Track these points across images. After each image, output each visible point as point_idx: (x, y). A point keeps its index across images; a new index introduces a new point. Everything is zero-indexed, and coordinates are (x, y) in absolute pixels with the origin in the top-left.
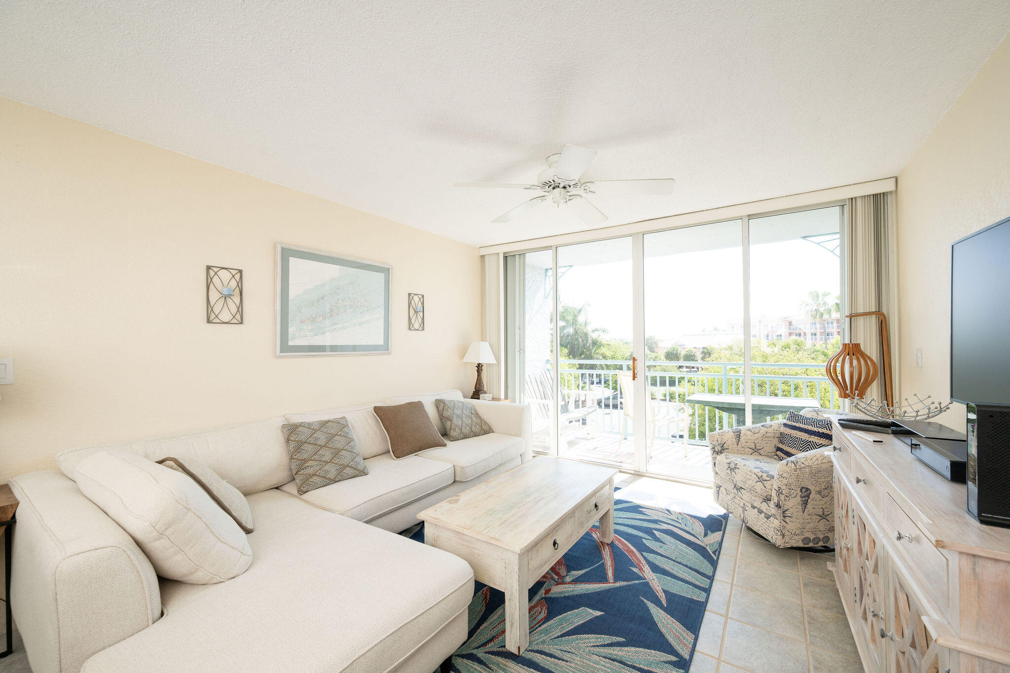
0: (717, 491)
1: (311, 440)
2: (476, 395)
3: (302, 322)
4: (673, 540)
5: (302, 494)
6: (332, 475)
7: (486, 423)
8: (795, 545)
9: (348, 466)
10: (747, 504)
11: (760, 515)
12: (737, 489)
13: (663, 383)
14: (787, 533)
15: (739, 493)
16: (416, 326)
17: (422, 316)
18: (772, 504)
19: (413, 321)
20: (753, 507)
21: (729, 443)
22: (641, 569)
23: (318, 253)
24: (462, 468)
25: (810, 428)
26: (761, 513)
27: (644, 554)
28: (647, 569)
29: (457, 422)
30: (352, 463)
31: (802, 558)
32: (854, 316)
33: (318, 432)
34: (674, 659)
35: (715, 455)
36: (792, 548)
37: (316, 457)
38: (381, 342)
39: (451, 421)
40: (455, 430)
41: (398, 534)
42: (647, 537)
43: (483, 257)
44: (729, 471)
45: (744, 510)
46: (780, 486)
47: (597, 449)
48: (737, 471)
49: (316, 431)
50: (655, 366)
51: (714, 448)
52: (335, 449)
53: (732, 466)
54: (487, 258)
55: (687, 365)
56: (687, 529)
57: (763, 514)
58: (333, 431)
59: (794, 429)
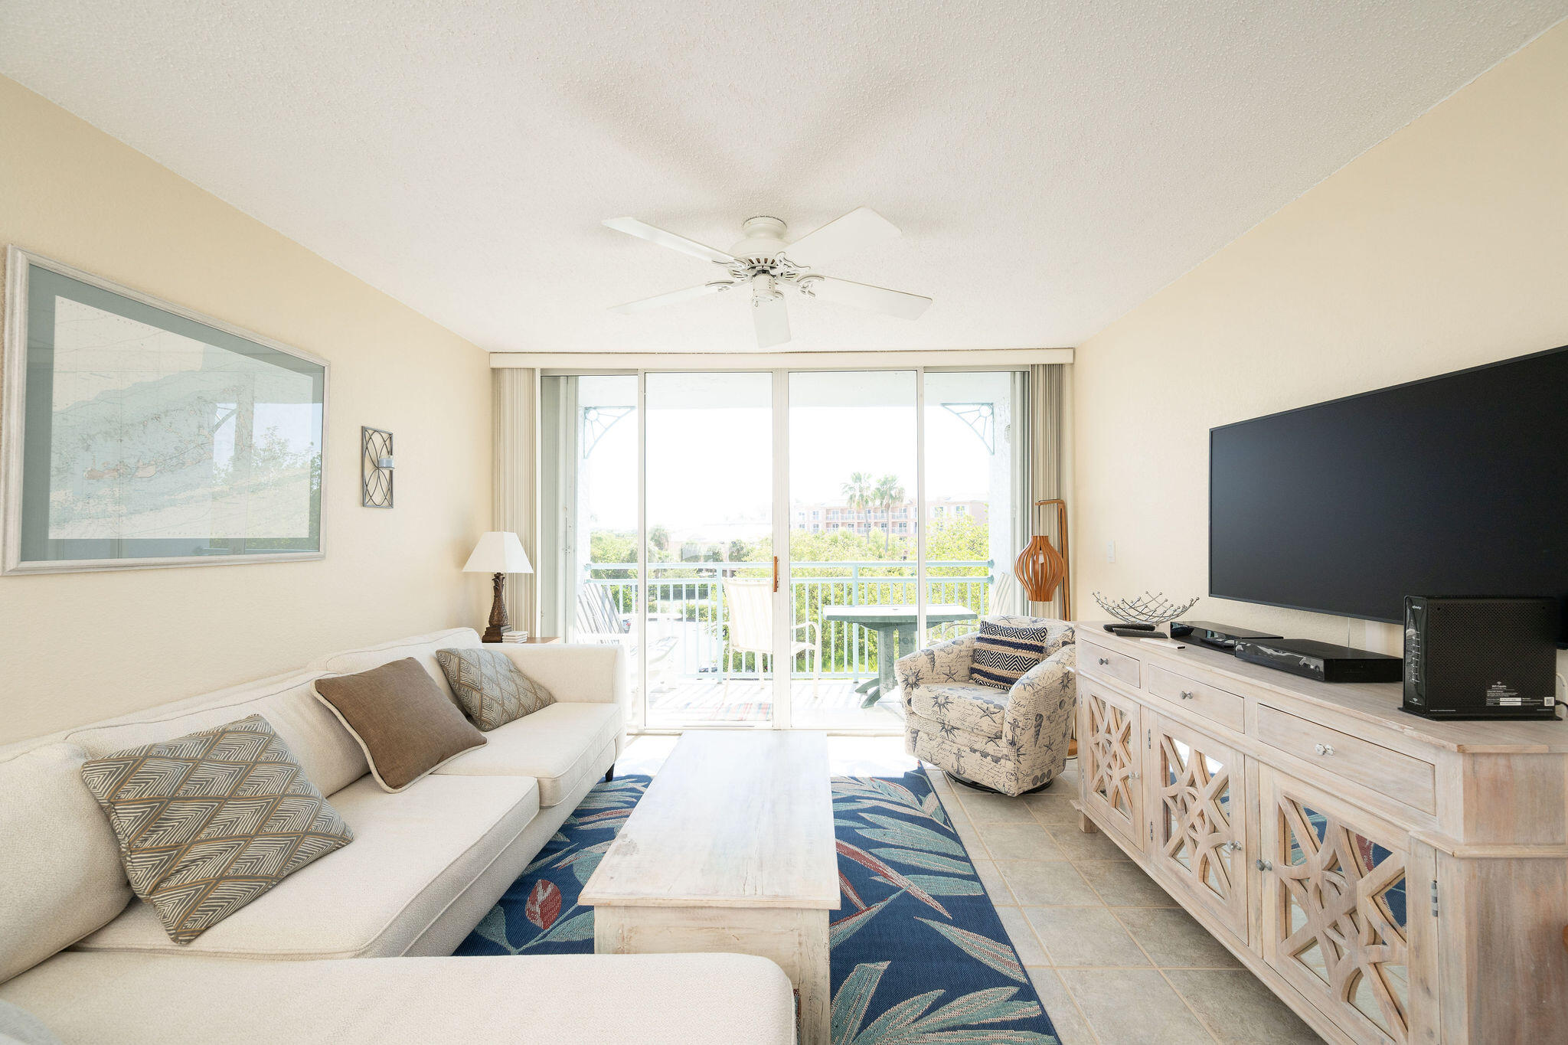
0: (914, 738)
1: (193, 790)
2: (493, 634)
3: (93, 476)
4: (891, 820)
5: (189, 941)
6: (271, 867)
7: (541, 687)
8: (1026, 789)
9: (307, 833)
10: (962, 748)
11: (984, 759)
12: (946, 731)
13: (678, 595)
14: (1020, 776)
15: (951, 736)
16: (378, 498)
17: (388, 477)
18: (1003, 742)
19: (371, 488)
20: (974, 751)
21: (923, 670)
22: (885, 876)
23: (149, 301)
24: (555, 780)
25: (1014, 640)
26: (985, 757)
27: (872, 850)
28: (890, 872)
29: (491, 691)
30: (315, 823)
31: (1029, 803)
32: (1041, 504)
33: (205, 765)
34: (1014, 990)
35: (909, 689)
36: (1025, 793)
37: (213, 830)
38: (303, 533)
39: (479, 690)
40: (491, 708)
41: (453, 955)
42: (861, 825)
43: (495, 371)
44: (936, 708)
45: (959, 756)
46: (1016, 717)
47: (690, 705)
48: (949, 706)
49: (196, 763)
50: (665, 570)
51: (906, 680)
52: (262, 798)
53: (941, 700)
54: (507, 376)
55: (708, 568)
56: (891, 799)
57: (989, 758)
58: (245, 755)
59: (993, 644)
